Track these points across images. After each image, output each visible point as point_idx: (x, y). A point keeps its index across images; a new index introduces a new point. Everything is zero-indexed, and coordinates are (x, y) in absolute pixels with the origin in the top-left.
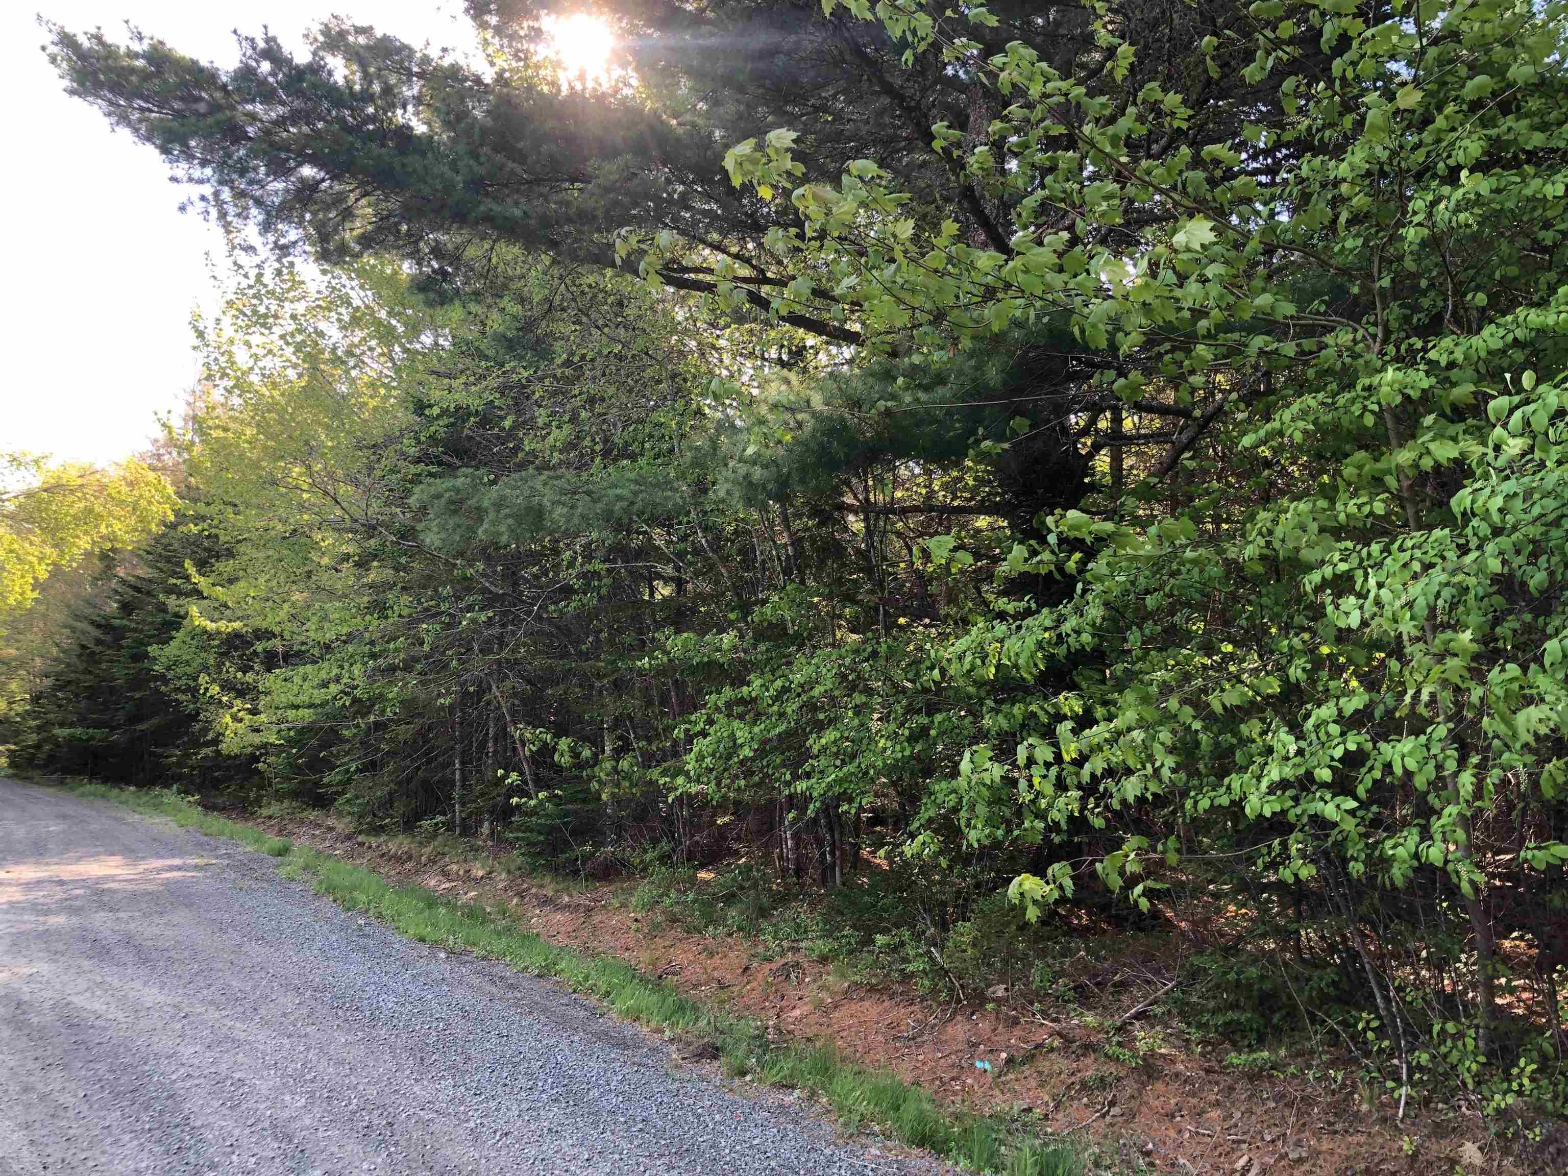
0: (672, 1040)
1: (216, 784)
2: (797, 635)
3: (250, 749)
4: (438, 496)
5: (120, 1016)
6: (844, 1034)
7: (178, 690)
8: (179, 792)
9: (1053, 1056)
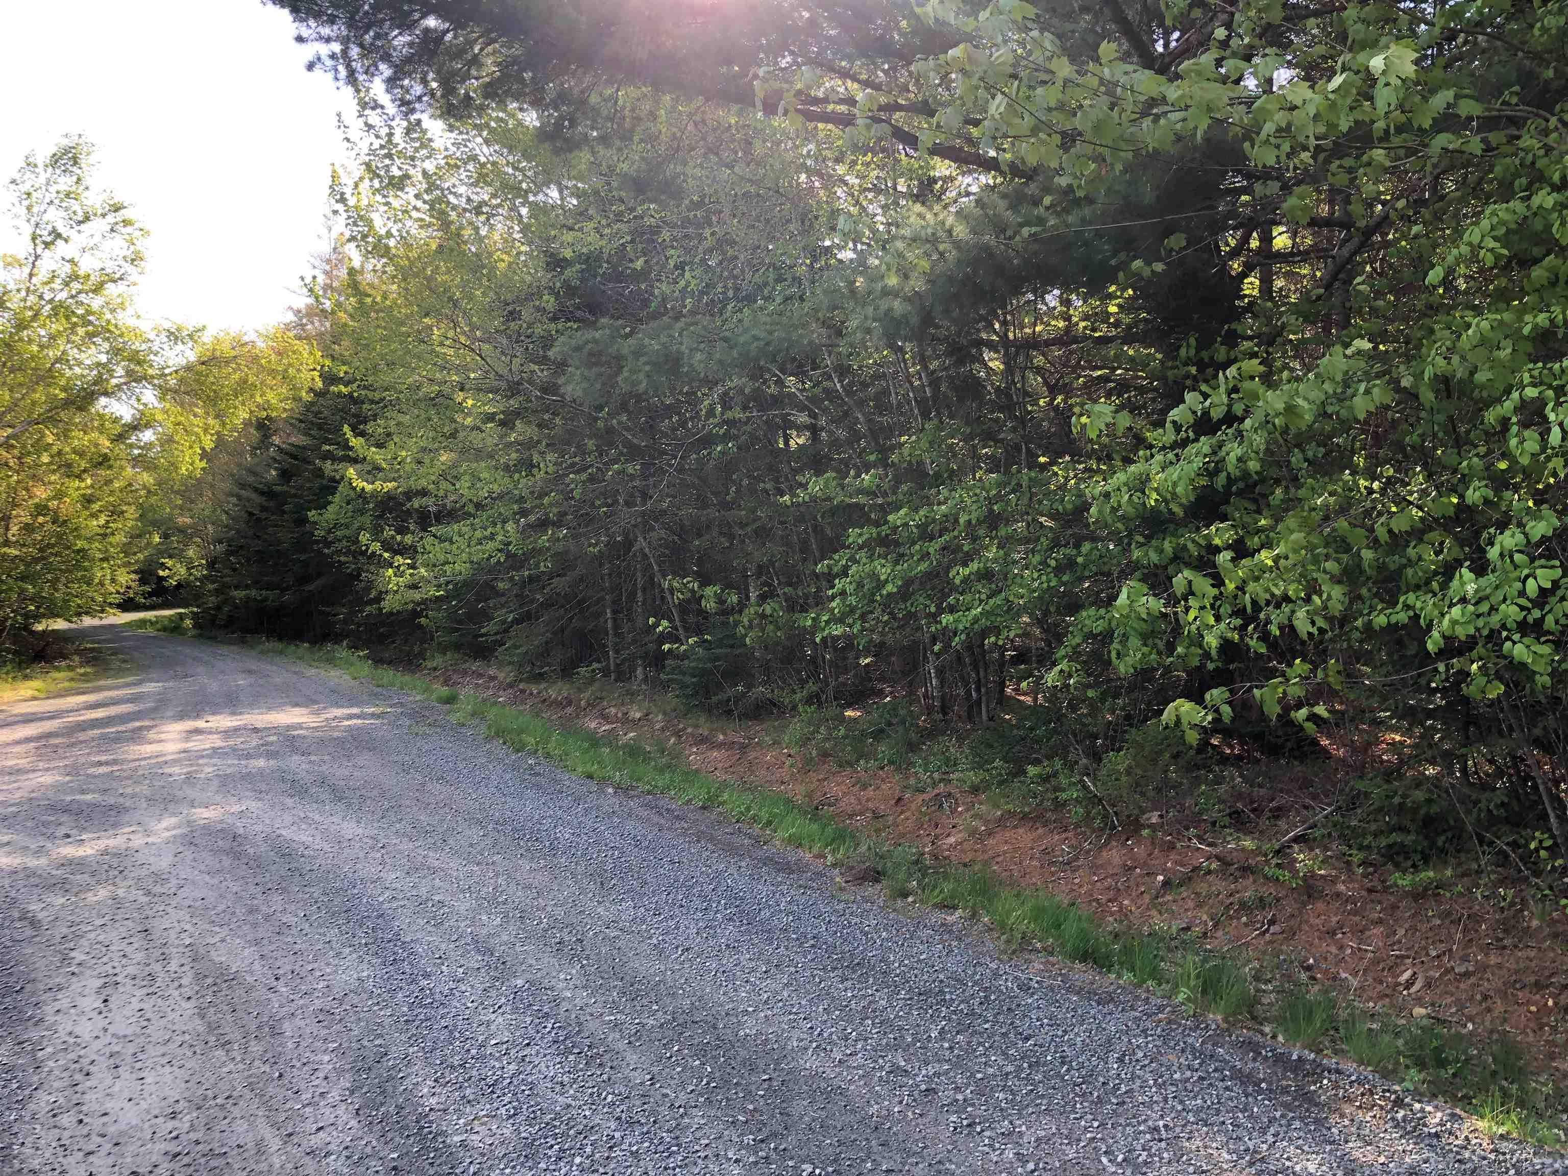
0: (834, 865)
1: (382, 639)
2: (937, 475)
3: (410, 606)
4: (578, 349)
5: (327, 847)
6: (1000, 859)
7: (339, 552)
8: (350, 647)
9: (1211, 878)
